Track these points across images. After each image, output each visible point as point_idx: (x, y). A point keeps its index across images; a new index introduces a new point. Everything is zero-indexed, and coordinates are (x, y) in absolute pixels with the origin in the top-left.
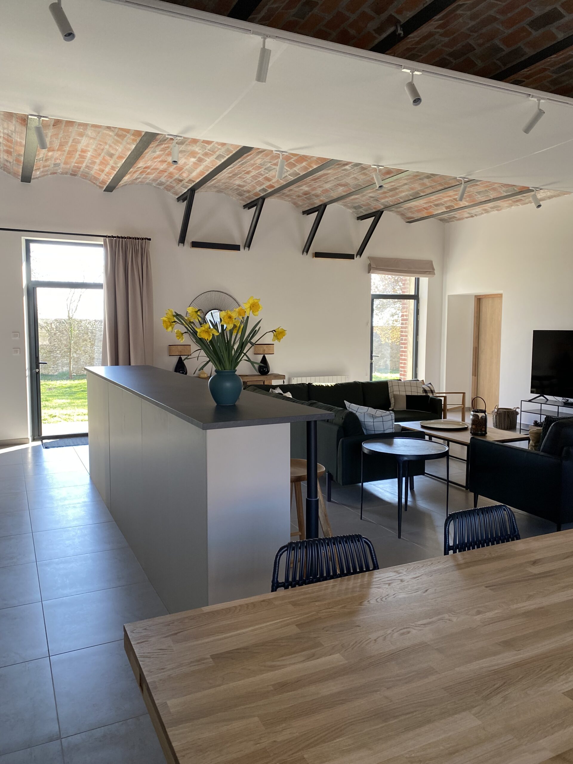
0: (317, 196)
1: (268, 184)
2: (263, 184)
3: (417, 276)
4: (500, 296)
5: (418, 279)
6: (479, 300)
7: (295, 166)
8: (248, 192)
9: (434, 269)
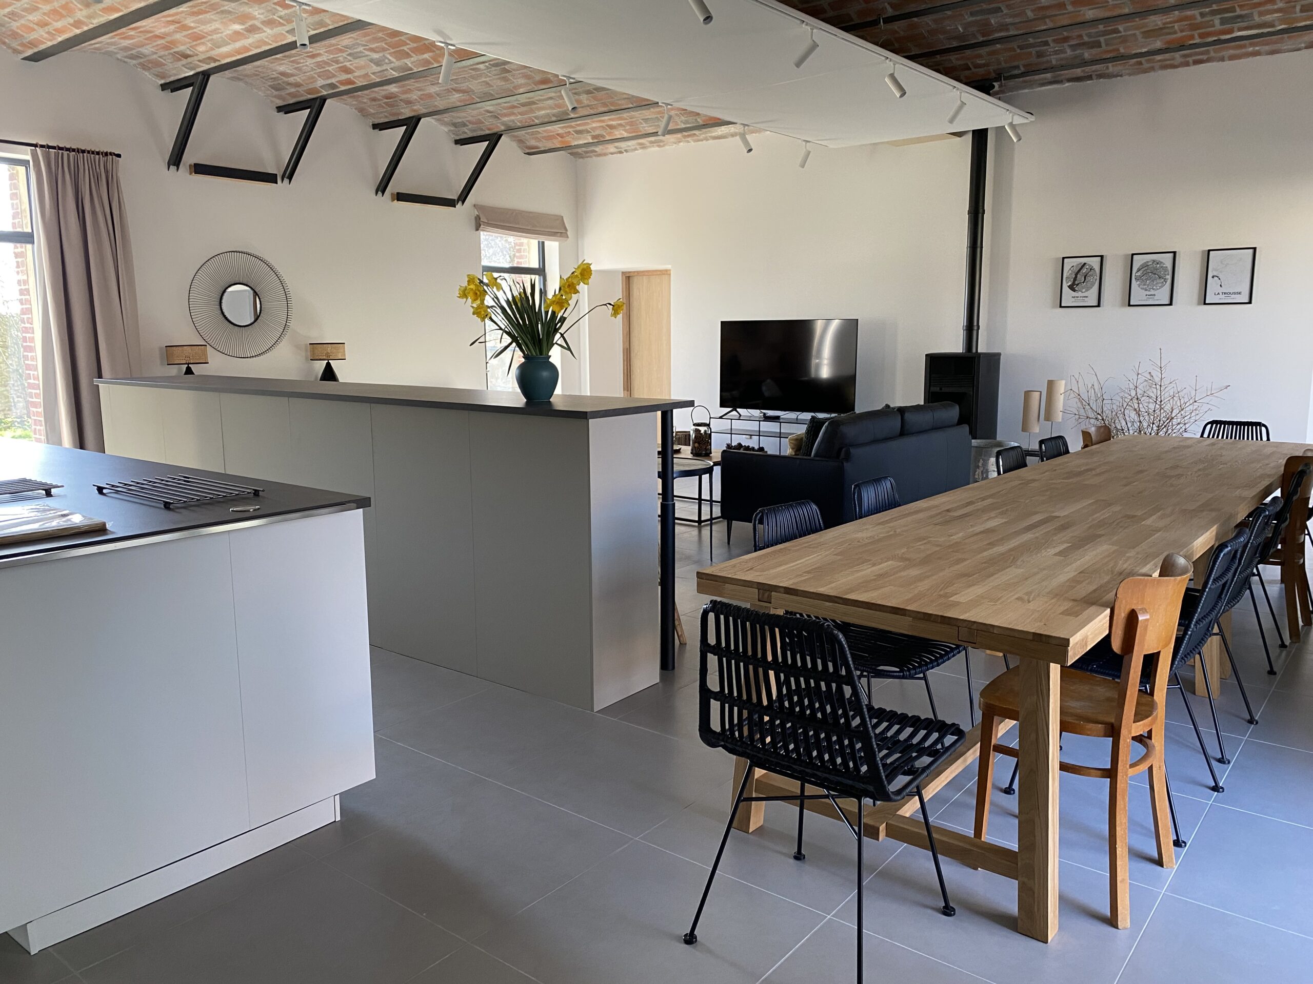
0: (408, 102)
1: (344, 77)
2: (334, 76)
3: (542, 238)
4: (666, 273)
5: (543, 243)
6: (628, 278)
7: (408, 56)
8: (297, 85)
9: (567, 230)
